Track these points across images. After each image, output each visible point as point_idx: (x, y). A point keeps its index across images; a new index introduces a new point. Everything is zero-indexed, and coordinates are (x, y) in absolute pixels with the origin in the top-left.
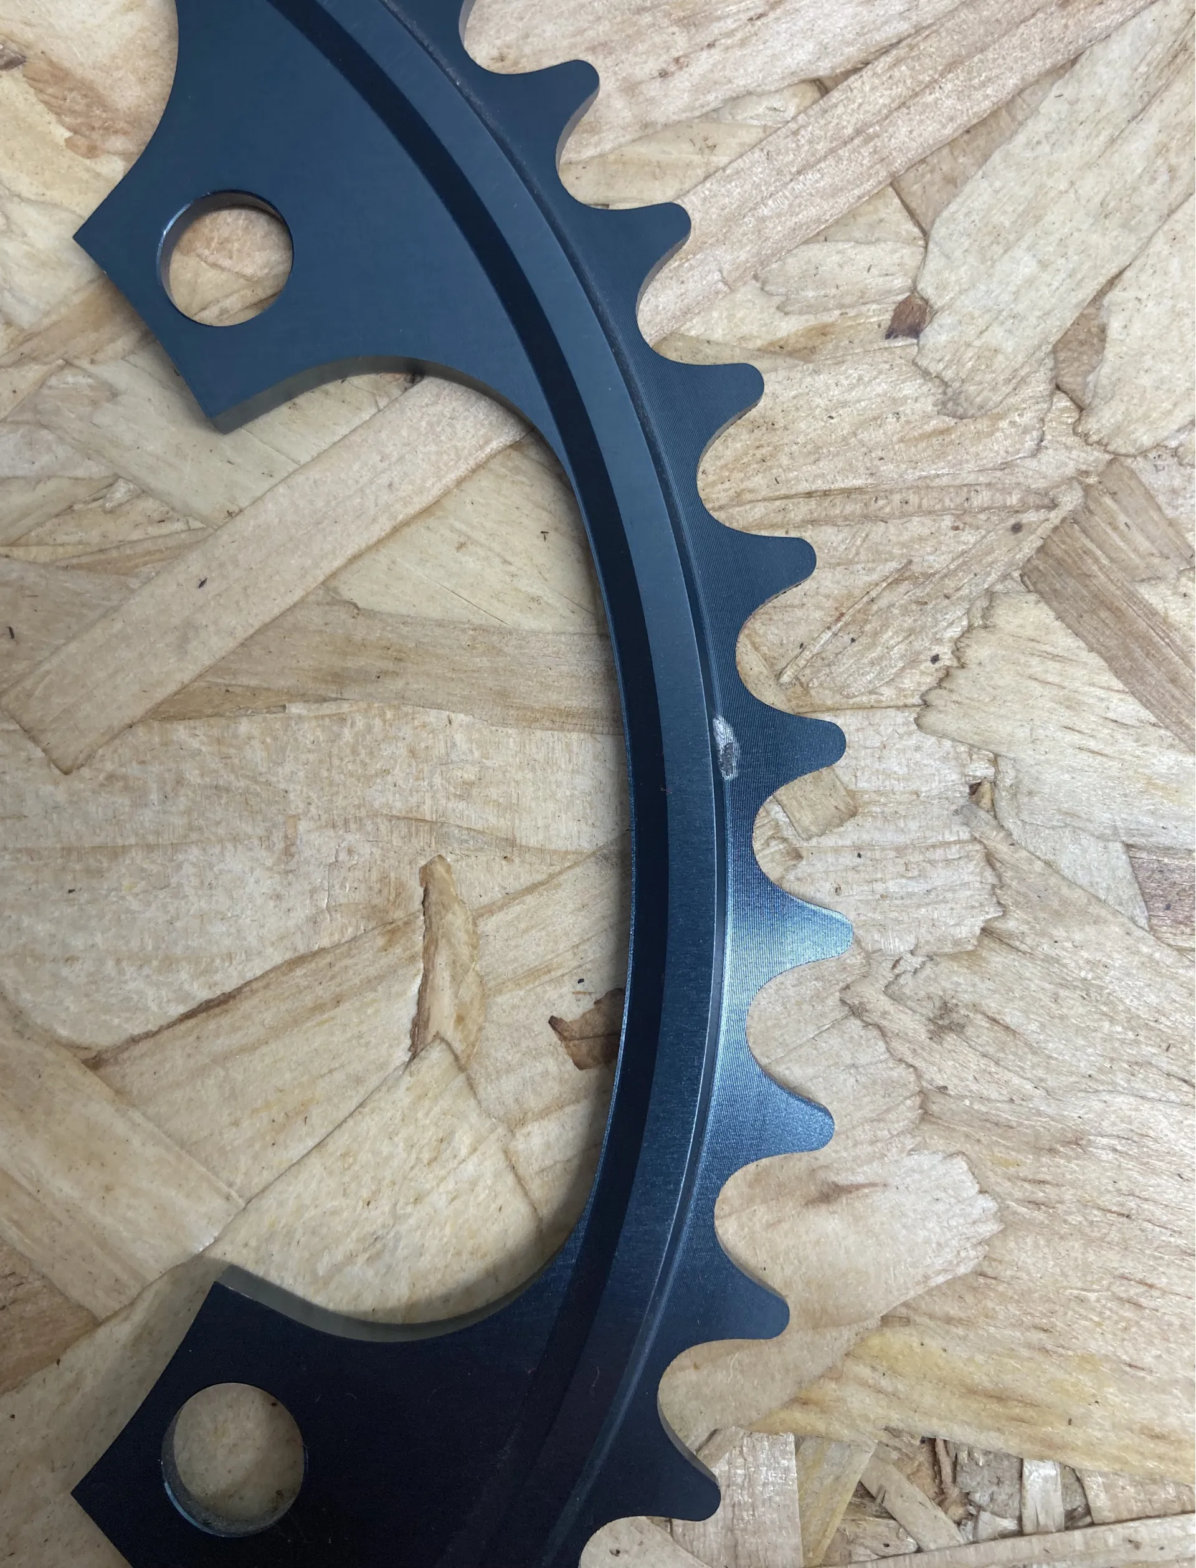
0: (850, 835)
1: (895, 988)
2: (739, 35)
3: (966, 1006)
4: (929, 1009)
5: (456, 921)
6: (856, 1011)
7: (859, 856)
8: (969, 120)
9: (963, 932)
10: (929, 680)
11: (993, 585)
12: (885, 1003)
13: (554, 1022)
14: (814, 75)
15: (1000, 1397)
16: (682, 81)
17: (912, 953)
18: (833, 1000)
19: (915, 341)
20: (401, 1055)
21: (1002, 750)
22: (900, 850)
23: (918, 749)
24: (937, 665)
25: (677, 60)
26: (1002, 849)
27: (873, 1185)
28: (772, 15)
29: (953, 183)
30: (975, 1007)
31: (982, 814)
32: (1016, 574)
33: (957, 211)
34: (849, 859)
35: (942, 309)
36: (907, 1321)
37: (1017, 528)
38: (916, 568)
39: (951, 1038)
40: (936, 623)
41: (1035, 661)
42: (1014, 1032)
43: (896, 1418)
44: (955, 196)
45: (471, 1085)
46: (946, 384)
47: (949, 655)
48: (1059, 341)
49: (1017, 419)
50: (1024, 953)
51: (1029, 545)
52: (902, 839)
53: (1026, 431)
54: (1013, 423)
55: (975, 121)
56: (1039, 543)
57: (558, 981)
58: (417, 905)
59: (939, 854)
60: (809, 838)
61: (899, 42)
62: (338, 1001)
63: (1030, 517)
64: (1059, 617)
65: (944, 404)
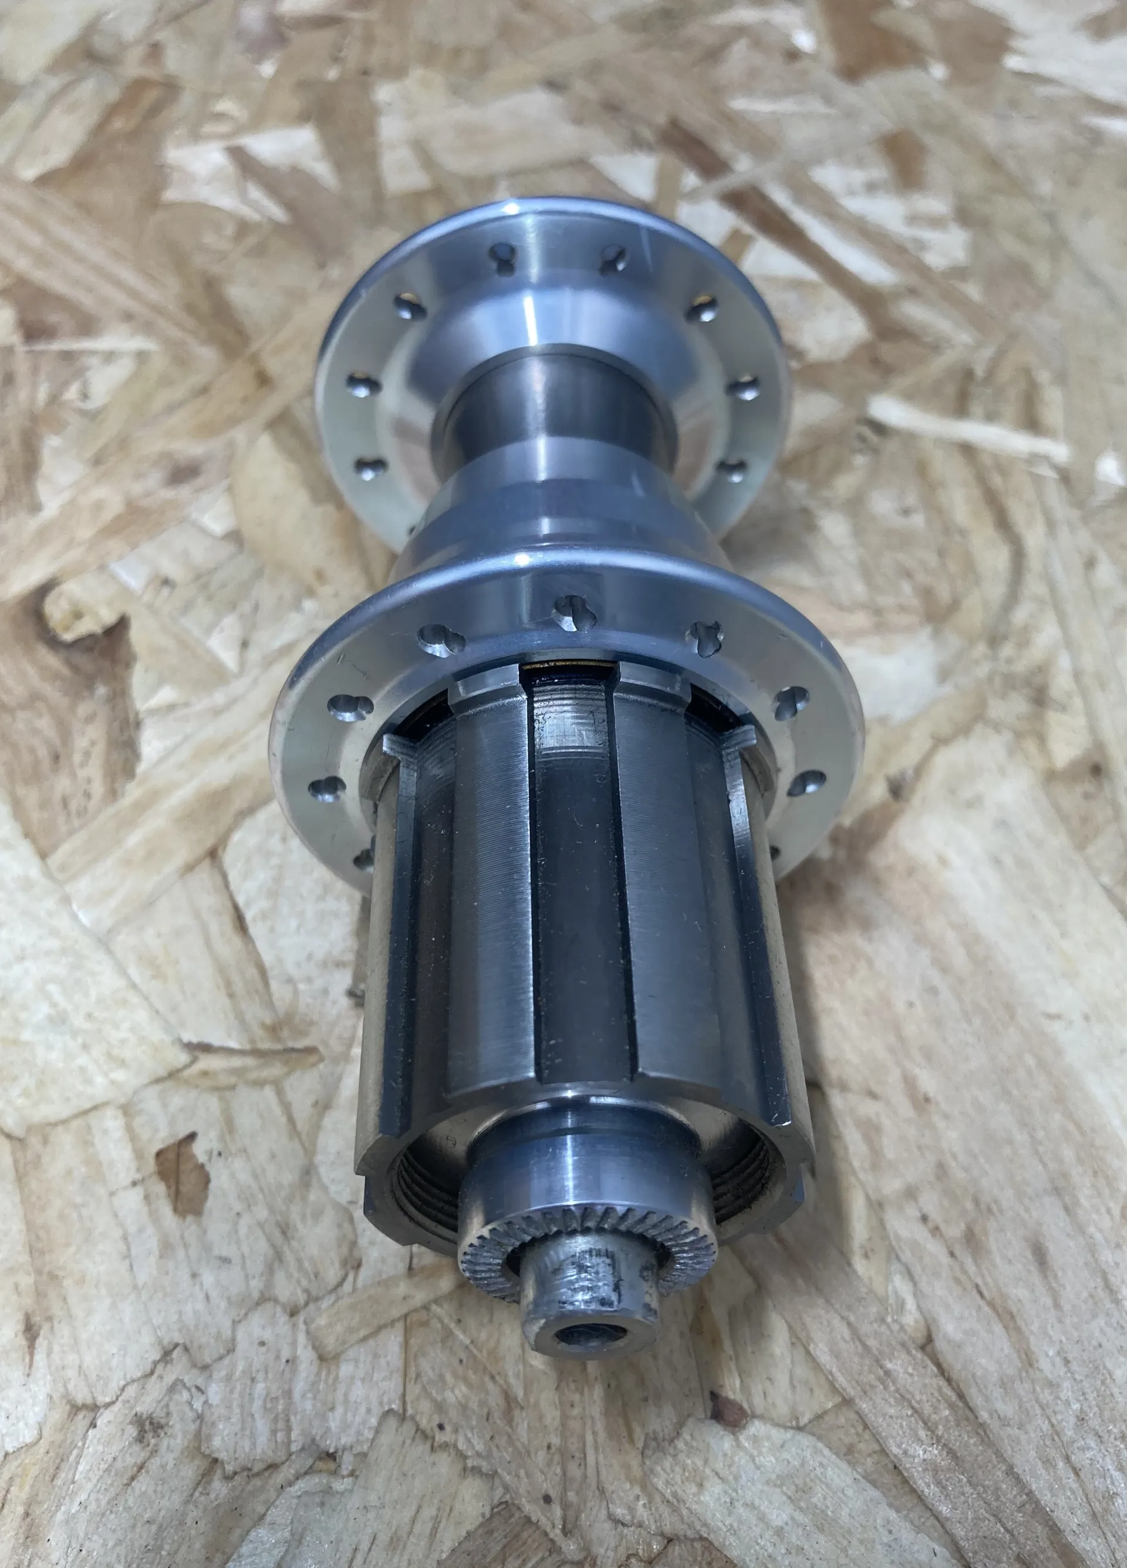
0: (306, 1355)
1: (180, 1387)
2: (963, 1278)
3: (156, 1445)
4: (159, 1414)
5: (276, 1070)
6: (166, 1355)
7: (287, 1361)
8: (905, 1469)
9: (217, 1442)
10: (424, 1423)
11: (500, 1477)
12: (169, 1379)
13: (192, 1137)
14: (934, 1336)
16: (921, 1234)
17: (206, 1402)
18: (178, 1338)
20: (188, 1036)
21: (361, 1481)
22: (288, 1394)
23: (369, 1411)
24: (437, 1430)
25: (937, 1228)
26: (279, 1477)
27: (31, 1366)
28: (982, 1303)
29: (848, 1453)
30: (154, 1452)
31: (310, 1462)
32: (508, 1497)
33: (824, 1456)
34: (285, 1354)
35: (737, 1440)
37: (547, 1499)
38: (517, 1413)
39: (132, 1431)
40: (472, 1429)
41: (433, 1512)
42: (128, 1485)
44: (837, 1454)
45: (158, 1081)
46: (672, 1441)
47: (443, 1439)
48: (711, 1543)
49: (641, 1502)
50: (192, 1495)
51: (532, 1509)
52: (297, 1395)
53: (631, 1510)
54: (638, 1498)
55: (906, 1474)
56: (534, 1519)
57: (221, 1138)
58: (291, 1044)
59: (281, 1425)
60: (306, 1323)
61: (970, 1409)
62: (231, 996)
63: (557, 1511)
64: (469, 1534)
65: (655, 1439)
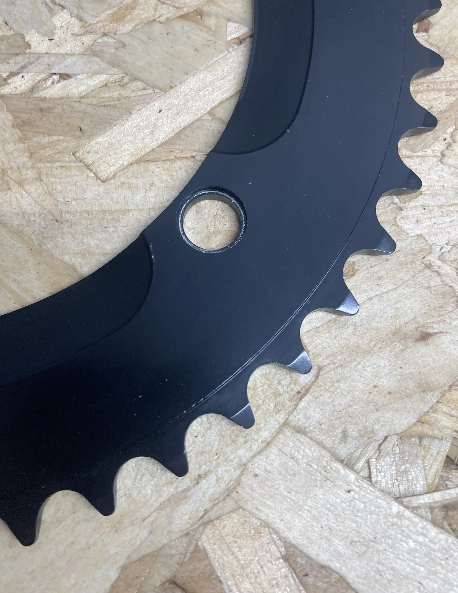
19: (427, 34)
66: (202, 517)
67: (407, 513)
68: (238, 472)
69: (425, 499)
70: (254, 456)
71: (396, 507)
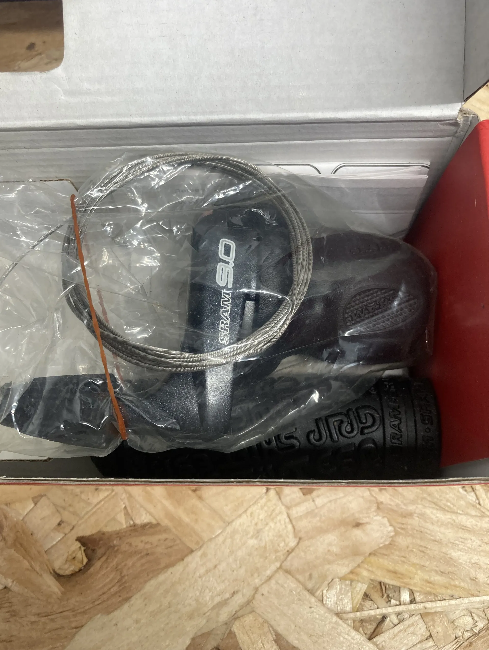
15: (395, 572)
36: (375, 555)
43: (373, 577)
66: (234, 615)
67: (341, 622)
68: (254, 592)
69: (352, 615)
70: (263, 584)
71: (335, 619)
